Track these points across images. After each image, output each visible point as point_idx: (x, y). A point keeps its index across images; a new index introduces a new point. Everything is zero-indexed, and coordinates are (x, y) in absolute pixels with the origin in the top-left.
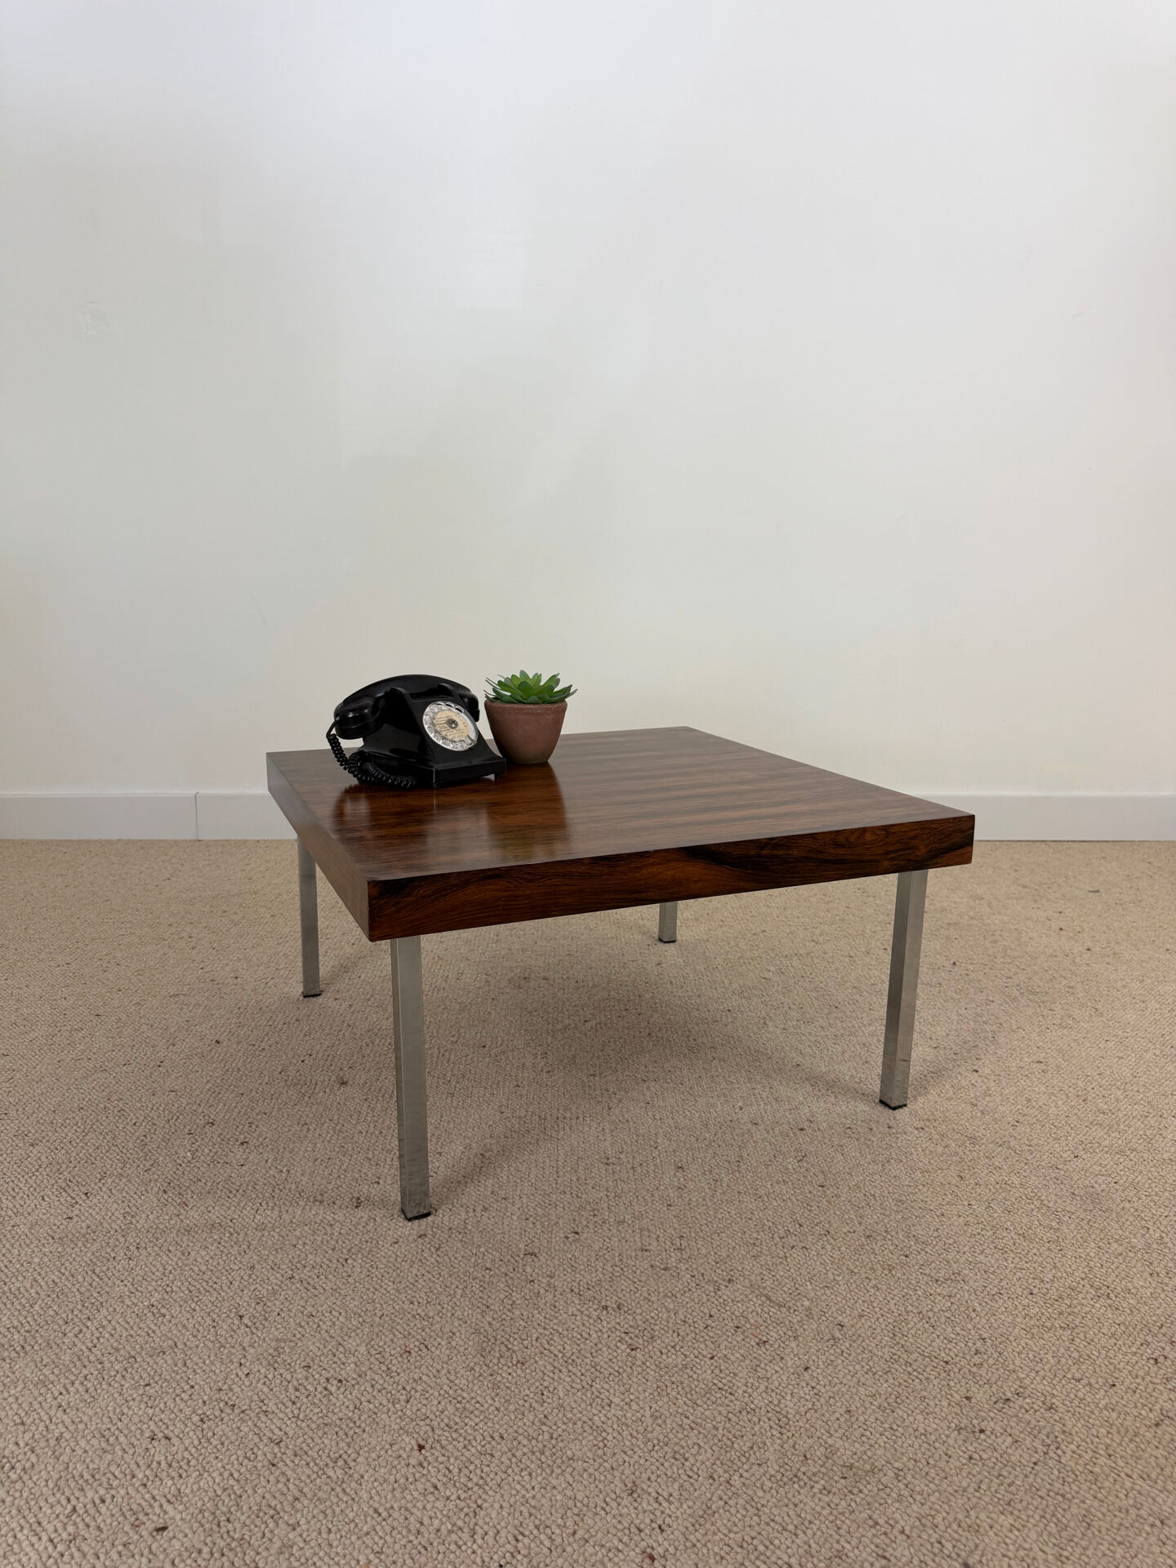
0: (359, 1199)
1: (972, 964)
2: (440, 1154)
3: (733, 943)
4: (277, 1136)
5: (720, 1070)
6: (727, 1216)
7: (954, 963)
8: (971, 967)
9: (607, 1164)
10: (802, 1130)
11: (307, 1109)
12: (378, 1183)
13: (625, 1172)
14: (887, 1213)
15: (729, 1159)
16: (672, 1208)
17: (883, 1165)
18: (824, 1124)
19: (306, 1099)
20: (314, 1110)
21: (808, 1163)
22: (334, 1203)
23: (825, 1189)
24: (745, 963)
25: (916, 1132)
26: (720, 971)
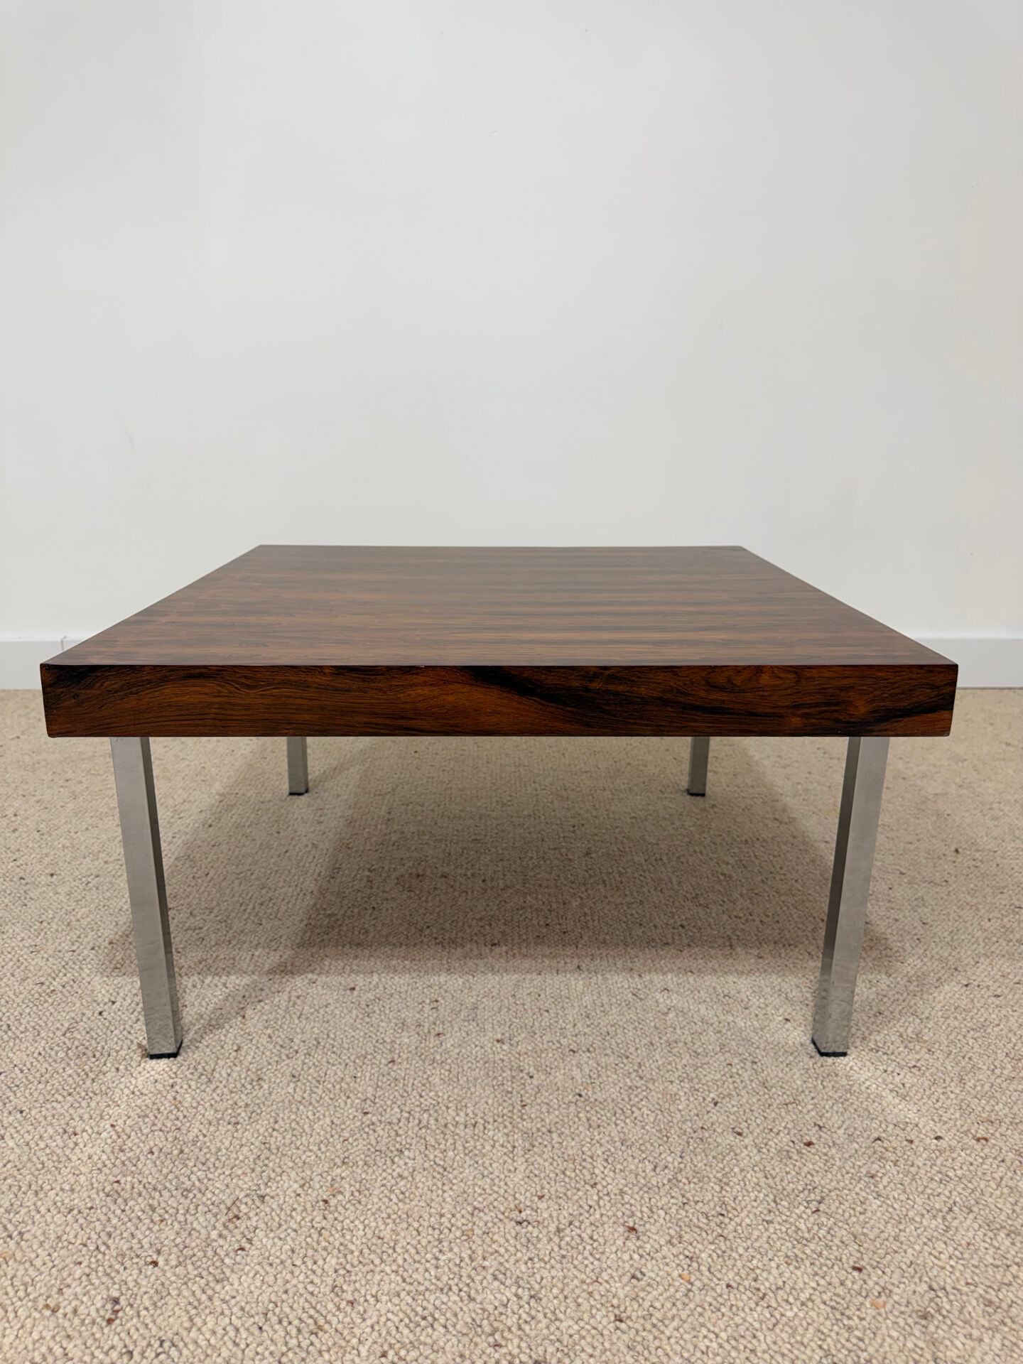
0: (116, 1301)
1: (977, 850)
2: (262, 1197)
3: (677, 824)
4: (25, 1158)
5: (679, 1032)
6: (715, 1345)
7: (957, 851)
8: (977, 855)
9: (520, 1223)
10: (809, 1144)
11: (84, 1104)
12: (155, 1264)
13: (545, 1240)
14: (976, 1333)
15: (706, 1209)
16: (623, 1326)
17: (944, 1218)
18: (841, 1132)
19: (88, 1082)
20: (93, 1104)
21: (829, 1216)
22: (75, 1311)
23: (864, 1275)
24: (695, 852)
25: (978, 1147)
26: (664, 864)
